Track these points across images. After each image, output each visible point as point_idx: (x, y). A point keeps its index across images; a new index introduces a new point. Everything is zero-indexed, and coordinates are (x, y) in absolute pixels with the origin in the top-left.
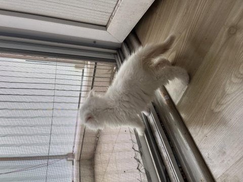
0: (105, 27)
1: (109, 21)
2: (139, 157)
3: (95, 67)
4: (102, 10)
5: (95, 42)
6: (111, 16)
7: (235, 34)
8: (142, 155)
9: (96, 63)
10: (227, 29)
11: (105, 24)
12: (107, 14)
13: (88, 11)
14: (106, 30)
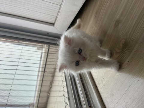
1: (55, 21)
2: (67, 101)
3: (49, 48)
4: (51, 14)
5: (48, 33)
6: (56, 18)
7: (118, 25)
9: (49, 46)
10: (114, 23)
11: (53, 23)
12: (54, 17)
13: (43, 14)
14: (54, 26)
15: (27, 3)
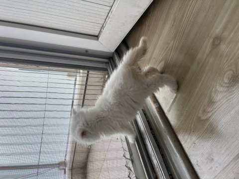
0: (96, 37)
1: (100, 31)
2: (130, 165)
3: (88, 75)
4: (93, 21)
5: (87, 51)
6: (103, 27)
8: (133, 162)
9: (88, 72)
11: (97, 34)
12: (99, 25)
13: (80, 21)
14: (98, 40)
15: (54, 5)
